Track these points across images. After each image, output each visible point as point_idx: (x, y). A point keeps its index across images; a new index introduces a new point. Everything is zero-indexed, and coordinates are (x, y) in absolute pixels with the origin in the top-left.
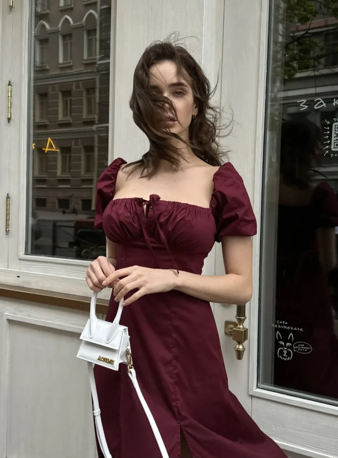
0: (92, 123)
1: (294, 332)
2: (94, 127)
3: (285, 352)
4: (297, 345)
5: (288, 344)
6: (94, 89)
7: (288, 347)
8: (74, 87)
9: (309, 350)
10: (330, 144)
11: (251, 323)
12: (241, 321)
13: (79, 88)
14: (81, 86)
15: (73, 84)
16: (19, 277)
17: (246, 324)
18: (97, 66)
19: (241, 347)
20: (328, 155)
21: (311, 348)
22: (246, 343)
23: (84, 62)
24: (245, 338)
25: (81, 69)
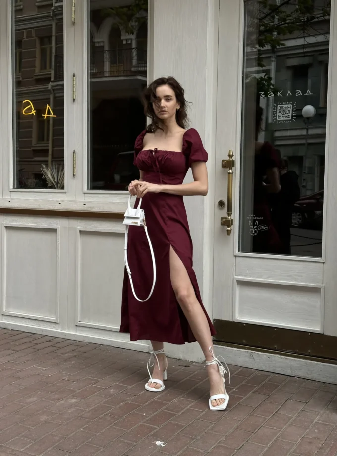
0: (48, 80)
1: (258, 220)
2: (49, 86)
3: (254, 231)
4: (260, 227)
5: (255, 227)
6: (50, 37)
7: (255, 228)
8: (25, 36)
9: (266, 229)
10: (276, 117)
11: (235, 216)
12: (229, 215)
13: (31, 36)
14: (34, 35)
15: (23, 32)
16: (85, 204)
17: (232, 217)
18: (53, 8)
19: (229, 228)
20: (275, 122)
21: (267, 227)
22: (232, 226)
23: (37, 4)
24: (232, 224)
25: (34, 13)
